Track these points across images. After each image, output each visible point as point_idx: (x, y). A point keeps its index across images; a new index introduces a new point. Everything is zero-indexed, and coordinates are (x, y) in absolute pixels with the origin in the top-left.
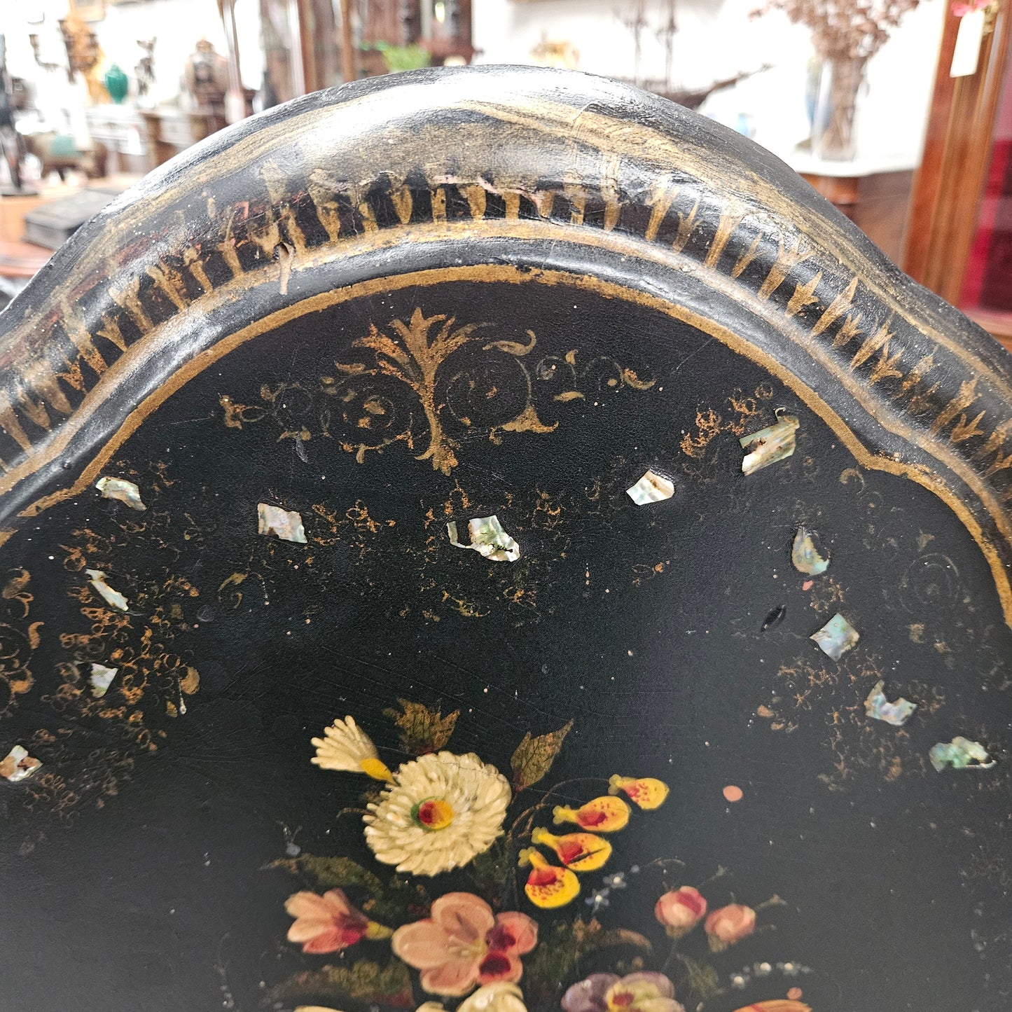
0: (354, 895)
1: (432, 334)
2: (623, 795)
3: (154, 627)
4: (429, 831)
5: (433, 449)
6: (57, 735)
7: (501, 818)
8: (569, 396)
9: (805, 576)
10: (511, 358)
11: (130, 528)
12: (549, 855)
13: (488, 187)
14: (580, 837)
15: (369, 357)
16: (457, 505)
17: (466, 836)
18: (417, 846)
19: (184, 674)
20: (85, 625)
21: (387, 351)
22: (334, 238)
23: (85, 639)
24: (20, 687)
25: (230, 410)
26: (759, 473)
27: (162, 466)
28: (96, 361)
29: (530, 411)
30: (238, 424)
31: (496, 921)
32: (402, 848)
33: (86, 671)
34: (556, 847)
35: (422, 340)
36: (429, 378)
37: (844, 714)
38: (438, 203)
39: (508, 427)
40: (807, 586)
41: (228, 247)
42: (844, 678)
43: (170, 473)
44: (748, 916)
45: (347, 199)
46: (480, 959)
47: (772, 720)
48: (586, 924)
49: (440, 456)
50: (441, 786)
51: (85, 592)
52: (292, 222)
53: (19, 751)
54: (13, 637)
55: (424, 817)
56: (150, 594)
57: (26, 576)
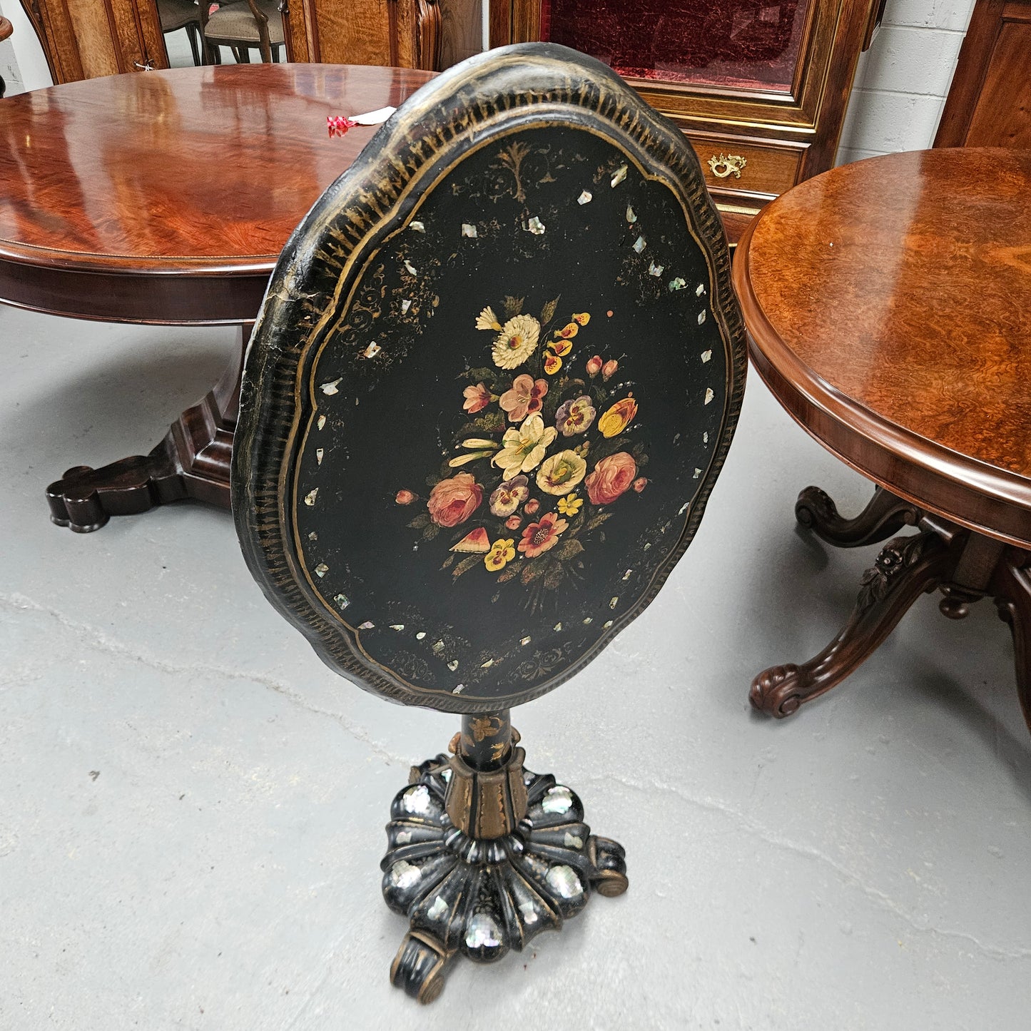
0: (487, 383)
1: (519, 150)
2: (576, 321)
3: (425, 281)
4: (513, 350)
5: (518, 194)
6: (388, 334)
7: (537, 339)
8: (561, 166)
9: (631, 223)
10: (542, 155)
11: (420, 241)
12: (551, 350)
13: (533, 93)
14: (563, 341)
15: (499, 161)
16: (525, 214)
17: (525, 349)
18: (509, 357)
19: (434, 298)
20: (401, 284)
21: (505, 158)
22: (486, 118)
23: (401, 290)
24: (376, 315)
25: (455, 188)
26: (618, 185)
27: (432, 214)
28: (407, 176)
29: (548, 174)
30: (457, 194)
31: (535, 384)
32: (504, 359)
33: (400, 303)
34: (554, 348)
35: (516, 152)
36: (518, 168)
37: (643, 275)
38: (518, 101)
39: (541, 182)
40: (631, 227)
41: (451, 126)
42: (642, 260)
43: (434, 217)
44: (616, 363)
45: (490, 103)
46: (529, 402)
47: (621, 281)
48: (564, 378)
49: (520, 196)
50: (518, 330)
51: (403, 270)
52: (472, 114)
53: (373, 345)
54: (376, 294)
55: (512, 344)
56: (425, 267)
57: (383, 266)
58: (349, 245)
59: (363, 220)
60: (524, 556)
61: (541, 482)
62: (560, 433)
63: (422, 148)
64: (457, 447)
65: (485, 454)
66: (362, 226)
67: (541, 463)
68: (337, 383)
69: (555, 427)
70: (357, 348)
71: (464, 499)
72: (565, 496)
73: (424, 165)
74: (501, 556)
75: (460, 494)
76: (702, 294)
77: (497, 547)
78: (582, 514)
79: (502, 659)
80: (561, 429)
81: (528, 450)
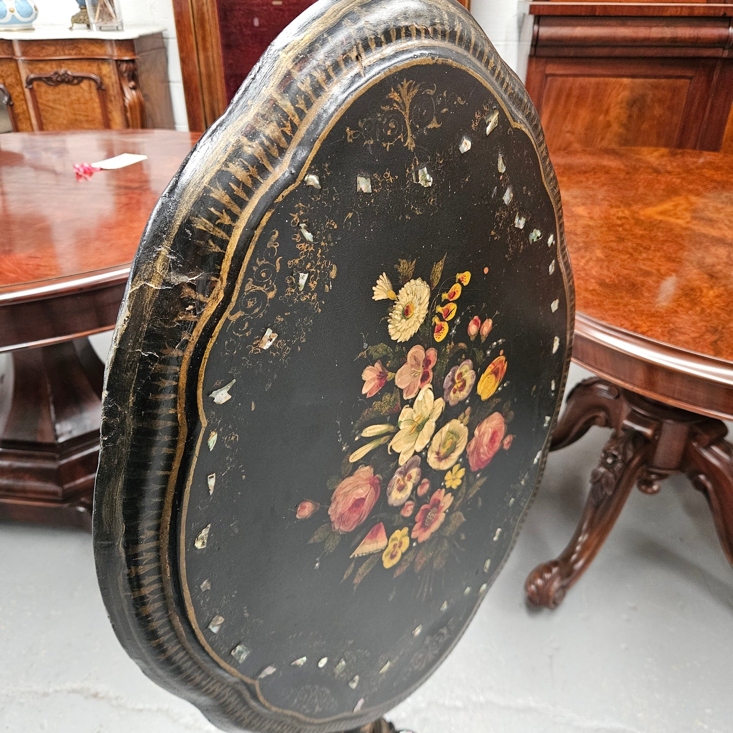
0: (384, 360)
1: (409, 88)
2: (460, 282)
3: (322, 247)
4: (407, 319)
5: (409, 141)
6: (284, 317)
7: (427, 305)
8: (445, 110)
9: (501, 174)
10: (429, 96)
11: (315, 199)
12: (440, 315)
13: (416, 26)
14: (449, 304)
15: (391, 102)
16: (415, 165)
17: (417, 317)
18: (403, 328)
19: (331, 269)
20: (297, 253)
21: (396, 99)
22: (374, 51)
23: (297, 261)
24: (271, 295)
25: (349, 133)
26: (492, 132)
27: (327, 165)
28: (296, 120)
29: (434, 119)
30: (351, 141)
31: (426, 355)
32: (399, 331)
33: (297, 278)
34: (442, 313)
35: (405, 91)
36: (407, 110)
37: (510, 228)
39: (429, 127)
40: (501, 178)
41: (340, 58)
42: (510, 213)
43: (329, 169)
44: (491, 322)
45: (377, 34)
46: (421, 375)
47: (494, 236)
48: (450, 344)
49: (410, 144)
50: (411, 296)
51: (298, 236)
52: (360, 45)
53: (269, 332)
54: (270, 268)
55: (406, 313)
56: (321, 231)
57: (277, 233)
58: (235, 209)
59: (250, 176)
60: (417, 542)
61: (432, 460)
62: (447, 403)
63: (312, 86)
64: (357, 439)
65: (382, 441)
66: (249, 183)
67: (431, 439)
68: (229, 386)
69: (443, 398)
70: (250, 340)
71: (363, 496)
72: (451, 469)
73: (315, 105)
74: (397, 548)
75: (360, 491)
76: (552, 244)
77: (393, 540)
78: (464, 484)
79: (397, 658)
80: (448, 399)
81: (420, 428)
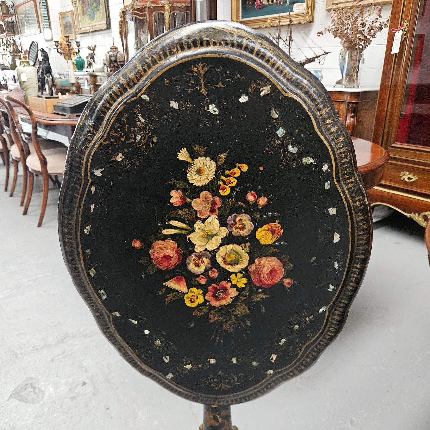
0: (184, 191)
1: (203, 67)
2: (239, 168)
3: (149, 127)
4: (200, 175)
5: (203, 90)
6: (128, 150)
7: (214, 173)
8: (228, 80)
9: (274, 119)
10: (217, 72)
11: (146, 105)
12: (224, 182)
13: (214, 40)
14: (231, 178)
15: (192, 71)
16: (207, 102)
17: (207, 177)
18: (197, 179)
19: (154, 137)
20: (136, 126)
21: (195, 70)
22: (186, 50)
23: (136, 129)
24: (122, 139)
25: (166, 82)
27: (153, 93)
28: (143, 73)
29: (220, 83)
30: (167, 85)
31: (213, 199)
32: (194, 179)
33: (136, 136)
34: (225, 180)
35: (201, 68)
36: (202, 76)
37: (283, 150)
38: (205, 43)
39: (217, 86)
40: (274, 121)
41: (167, 51)
42: (283, 142)
43: (155, 94)
44: (266, 199)
45: (189, 42)
46: (210, 208)
47: (269, 151)
48: (232, 200)
49: (204, 92)
50: (202, 165)
51: (137, 118)
52: (179, 47)
53: (120, 154)
54: (123, 129)
55: (199, 172)
56: (149, 119)
57: (126, 115)
58: (112, 102)
59: (120, 91)
60: (209, 304)
61: (219, 260)
62: (230, 233)
63: (151, 60)
64: (167, 223)
65: (183, 232)
66: (119, 94)
67: (219, 247)
68: (101, 170)
69: (227, 228)
70: (112, 154)
71: (171, 255)
72: (236, 274)
73: (152, 68)
74: (195, 298)
75: (169, 251)
76: (327, 170)
77: (192, 292)
78: (247, 289)
79: (197, 367)
80: (231, 230)
81: (210, 237)
